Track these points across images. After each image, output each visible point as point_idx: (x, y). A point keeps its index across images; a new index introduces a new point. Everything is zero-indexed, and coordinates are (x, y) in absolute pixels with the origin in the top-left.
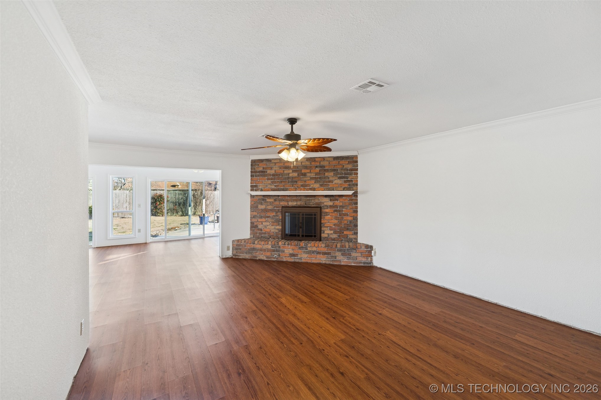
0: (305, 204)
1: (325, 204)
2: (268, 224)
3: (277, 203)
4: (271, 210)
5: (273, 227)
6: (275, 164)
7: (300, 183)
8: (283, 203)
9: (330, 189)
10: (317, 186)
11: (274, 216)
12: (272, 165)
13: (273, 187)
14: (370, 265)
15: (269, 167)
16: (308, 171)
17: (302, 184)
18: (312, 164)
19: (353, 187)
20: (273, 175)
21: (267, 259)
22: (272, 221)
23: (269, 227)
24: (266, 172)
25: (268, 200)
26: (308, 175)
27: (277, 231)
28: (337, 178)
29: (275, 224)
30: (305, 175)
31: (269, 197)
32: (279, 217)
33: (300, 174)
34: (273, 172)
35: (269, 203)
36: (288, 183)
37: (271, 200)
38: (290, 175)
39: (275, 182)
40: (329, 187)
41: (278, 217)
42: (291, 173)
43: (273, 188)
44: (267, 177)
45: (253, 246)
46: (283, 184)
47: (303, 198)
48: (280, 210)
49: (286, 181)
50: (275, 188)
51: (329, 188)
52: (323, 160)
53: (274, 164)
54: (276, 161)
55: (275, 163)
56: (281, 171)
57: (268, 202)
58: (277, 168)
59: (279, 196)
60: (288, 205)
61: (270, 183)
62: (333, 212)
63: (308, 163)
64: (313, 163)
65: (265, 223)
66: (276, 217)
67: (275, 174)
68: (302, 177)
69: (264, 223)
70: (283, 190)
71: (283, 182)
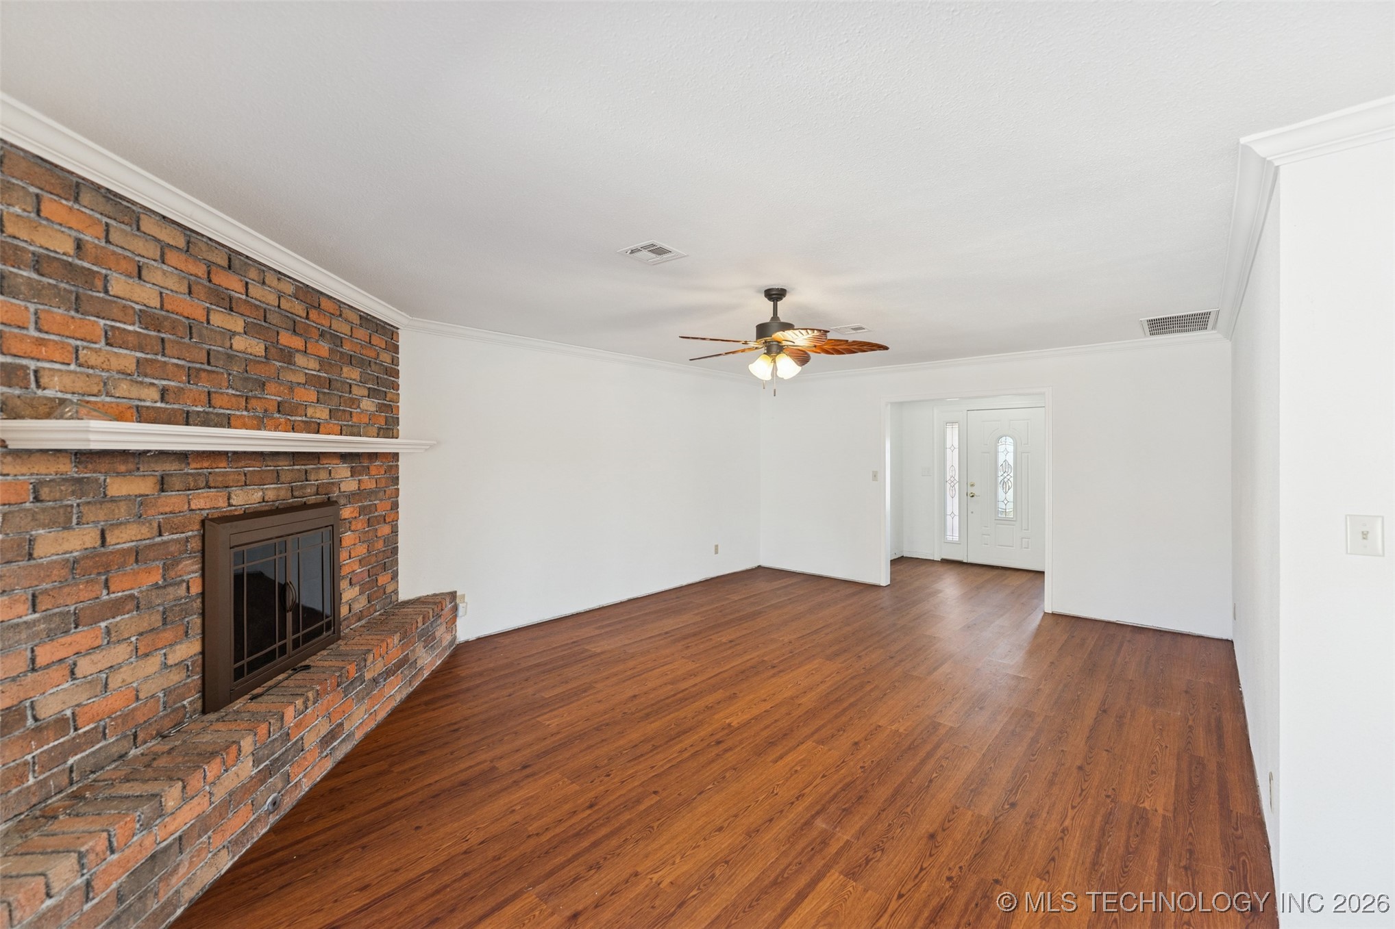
0: (289, 494)
1: (344, 487)
2: (120, 652)
3: (173, 501)
4: (137, 554)
5: (154, 663)
6: (163, 255)
7: (273, 395)
8: (206, 501)
9: (355, 430)
10: (321, 413)
11: (156, 586)
12: (139, 245)
13: (150, 397)
14: (454, 646)
15: (125, 257)
16: (297, 343)
17: (279, 399)
18: (311, 315)
19: (391, 427)
20: (146, 317)
22: (145, 626)
23: (125, 674)
24: (99, 284)
25: (118, 487)
26: (300, 360)
27: (175, 677)
28: (366, 393)
29: (168, 635)
30: (287, 356)
31: (122, 468)
32: (188, 588)
33: (273, 350)
34: (145, 295)
35: (123, 507)
36: (228, 388)
37: (142, 486)
38: (239, 343)
39: (163, 371)
40: (350, 423)
41: (182, 591)
42: (239, 334)
43: (148, 404)
44: (102, 322)
46: (204, 385)
47: (285, 466)
48: (195, 544)
49: (217, 373)
50: (159, 405)
51: (352, 426)
52: (338, 313)
53: (153, 251)
54: (166, 235)
55: (164, 248)
56: (195, 308)
57: (113, 500)
58: (171, 283)
59: (183, 456)
60: (230, 505)
61: (132, 367)
62: (358, 515)
63: (299, 309)
64: (313, 314)
65: (97, 656)
66: (170, 589)
67: (166, 318)
68: (278, 364)
69: (85, 667)
70: (206, 421)
71: (203, 375)
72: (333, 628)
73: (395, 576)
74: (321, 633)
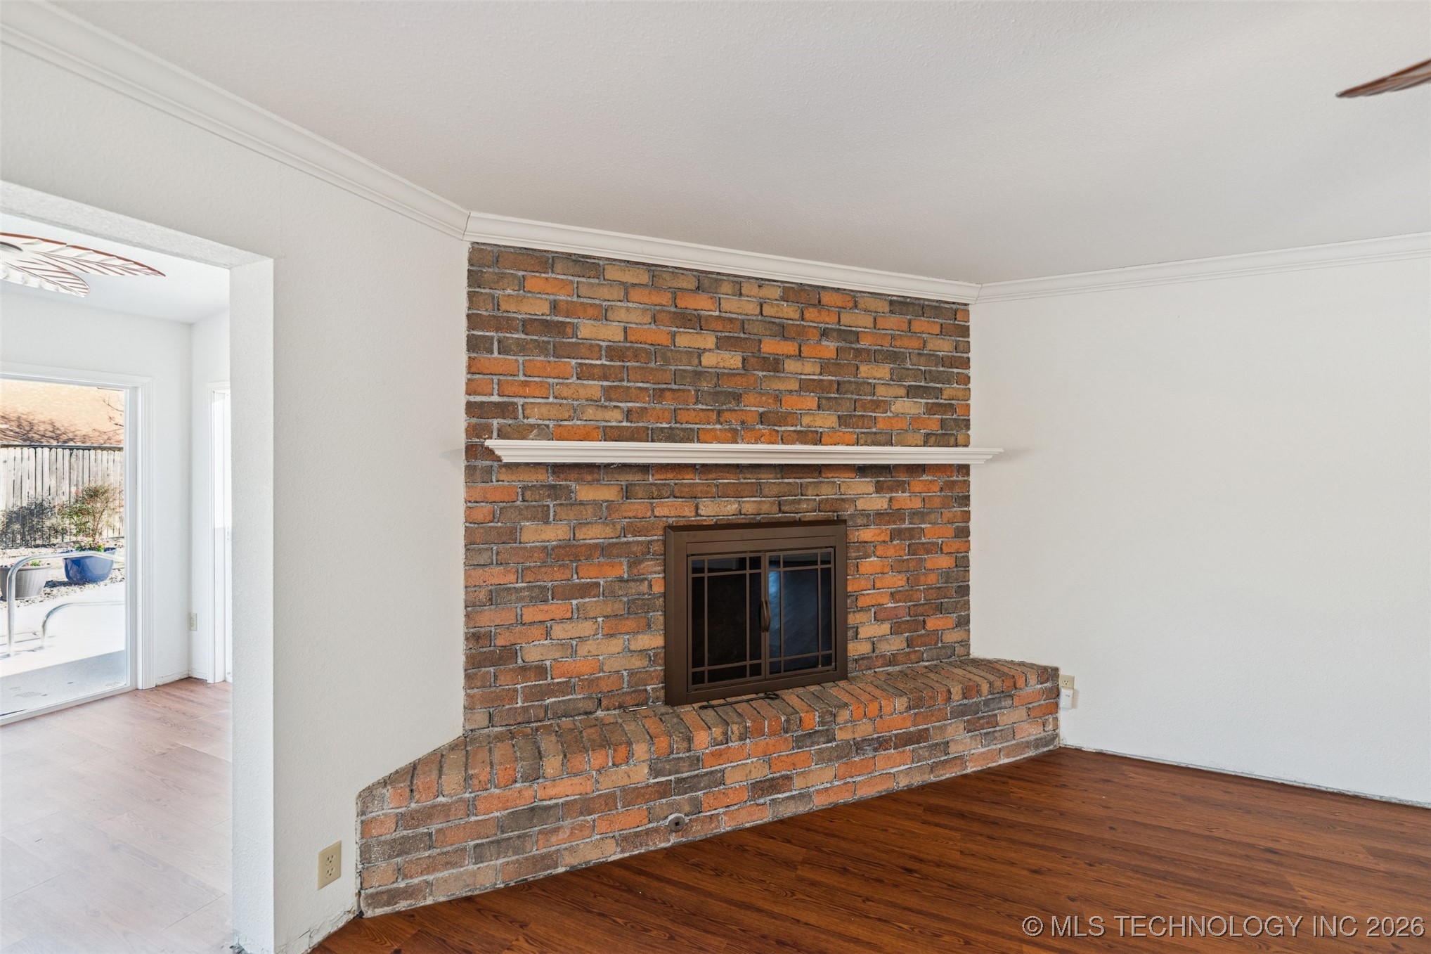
0: (776, 508)
1: (861, 505)
2: (586, 628)
3: (637, 507)
4: (605, 550)
5: (616, 645)
6: (627, 294)
7: (753, 406)
8: (671, 510)
9: (880, 438)
10: (825, 421)
11: (621, 580)
12: (605, 292)
13: (615, 419)
14: (1051, 747)
15: (591, 305)
16: (790, 348)
17: (761, 410)
18: (807, 315)
19: (954, 432)
20: (614, 352)
21: (622, 851)
22: (608, 611)
23: (590, 646)
24: (569, 331)
25: (585, 493)
26: (791, 366)
27: (637, 663)
28: (903, 392)
29: (631, 624)
30: (774, 364)
31: (589, 478)
32: (650, 586)
33: (753, 361)
34: (611, 333)
35: (590, 510)
36: (695, 403)
37: (606, 492)
38: (709, 360)
39: (626, 395)
40: (874, 430)
41: (644, 587)
42: (710, 350)
43: (614, 424)
44: (573, 362)
45: (528, 794)
46: (669, 404)
47: (768, 479)
48: (657, 548)
49: (683, 391)
50: (624, 424)
51: (875, 433)
52: (851, 304)
53: (618, 293)
54: (629, 277)
55: (627, 287)
56: (660, 334)
57: (582, 503)
58: (634, 317)
59: (645, 468)
60: (697, 514)
61: (598, 394)
62: (888, 539)
63: (789, 311)
64: (811, 313)
65: (568, 626)
66: (632, 584)
67: (628, 349)
68: (760, 374)
69: (558, 631)
70: (671, 436)
71: (668, 394)
72: (833, 664)
73: (964, 622)
74: (815, 666)
